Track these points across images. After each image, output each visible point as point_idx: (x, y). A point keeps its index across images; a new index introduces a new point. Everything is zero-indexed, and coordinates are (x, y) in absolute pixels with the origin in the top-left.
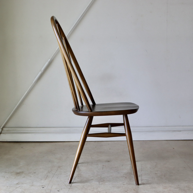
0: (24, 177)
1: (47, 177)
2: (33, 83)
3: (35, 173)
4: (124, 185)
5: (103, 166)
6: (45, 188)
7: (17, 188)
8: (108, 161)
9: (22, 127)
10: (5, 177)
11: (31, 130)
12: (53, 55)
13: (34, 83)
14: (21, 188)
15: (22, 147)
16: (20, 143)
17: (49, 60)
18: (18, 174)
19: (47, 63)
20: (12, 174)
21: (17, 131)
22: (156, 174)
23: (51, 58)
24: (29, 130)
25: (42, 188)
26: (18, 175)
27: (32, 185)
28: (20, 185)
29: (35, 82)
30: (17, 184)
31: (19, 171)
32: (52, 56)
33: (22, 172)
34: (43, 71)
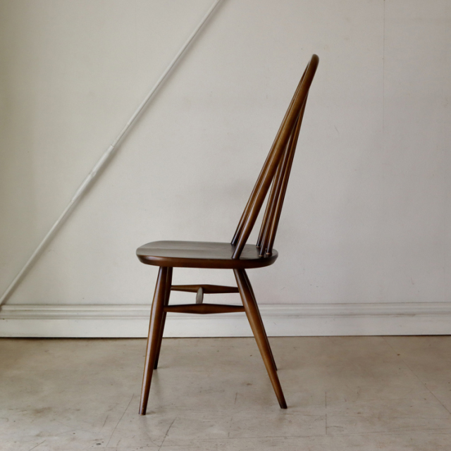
0: (54, 420)
1: (106, 420)
2: (72, 202)
3: (79, 410)
4: (286, 438)
5: (237, 394)
6: (102, 445)
7: (38, 444)
8: (248, 384)
9: (47, 305)
10: (8, 420)
11: (67, 311)
12: (119, 137)
14: (46, 446)
15: (46, 351)
16: (43, 342)
17: (111, 148)
18: (39, 412)
19: (105, 156)
20: (25, 412)
21: (34, 313)
22: (359, 413)
23: (114, 144)
24: (62, 311)
25: (95, 446)
26: (39, 414)
27: (73, 439)
28: (44, 439)
29: (77, 198)
30: (38, 435)
31: (40, 406)
32: (118, 139)
33: (49, 409)
34: (95, 174)
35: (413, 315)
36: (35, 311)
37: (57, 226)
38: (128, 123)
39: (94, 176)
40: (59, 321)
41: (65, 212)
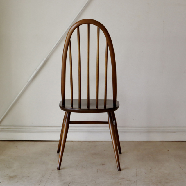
0: (18, 182)
1: (40, 182)
2: (28, 82)
3: (28, 177)
5: (98, 169)
8: (103, 165)
9: (17, 126)
11: (26, 129)
12: (48, 54)
13: (30, 82)
15: (16, 147)
17: (45, 59)
19: (42, 62)
20: (6, 178)
21: (12, 130)
22: (151, 180)
23: (46, 57)
26: (11, 179)
29: (31, 80)
31: (12, 175)
33: (16, 176)
34: (38, 70)
35: (175, 132)
36: (12, 129)
37: (22, 92)
38: (53, 48)
39: (37, 71)
40: (22, 133)
41: (25, 86)
